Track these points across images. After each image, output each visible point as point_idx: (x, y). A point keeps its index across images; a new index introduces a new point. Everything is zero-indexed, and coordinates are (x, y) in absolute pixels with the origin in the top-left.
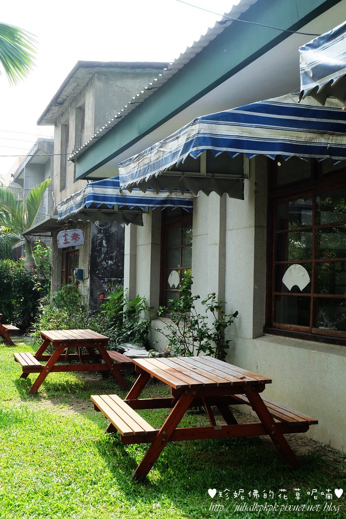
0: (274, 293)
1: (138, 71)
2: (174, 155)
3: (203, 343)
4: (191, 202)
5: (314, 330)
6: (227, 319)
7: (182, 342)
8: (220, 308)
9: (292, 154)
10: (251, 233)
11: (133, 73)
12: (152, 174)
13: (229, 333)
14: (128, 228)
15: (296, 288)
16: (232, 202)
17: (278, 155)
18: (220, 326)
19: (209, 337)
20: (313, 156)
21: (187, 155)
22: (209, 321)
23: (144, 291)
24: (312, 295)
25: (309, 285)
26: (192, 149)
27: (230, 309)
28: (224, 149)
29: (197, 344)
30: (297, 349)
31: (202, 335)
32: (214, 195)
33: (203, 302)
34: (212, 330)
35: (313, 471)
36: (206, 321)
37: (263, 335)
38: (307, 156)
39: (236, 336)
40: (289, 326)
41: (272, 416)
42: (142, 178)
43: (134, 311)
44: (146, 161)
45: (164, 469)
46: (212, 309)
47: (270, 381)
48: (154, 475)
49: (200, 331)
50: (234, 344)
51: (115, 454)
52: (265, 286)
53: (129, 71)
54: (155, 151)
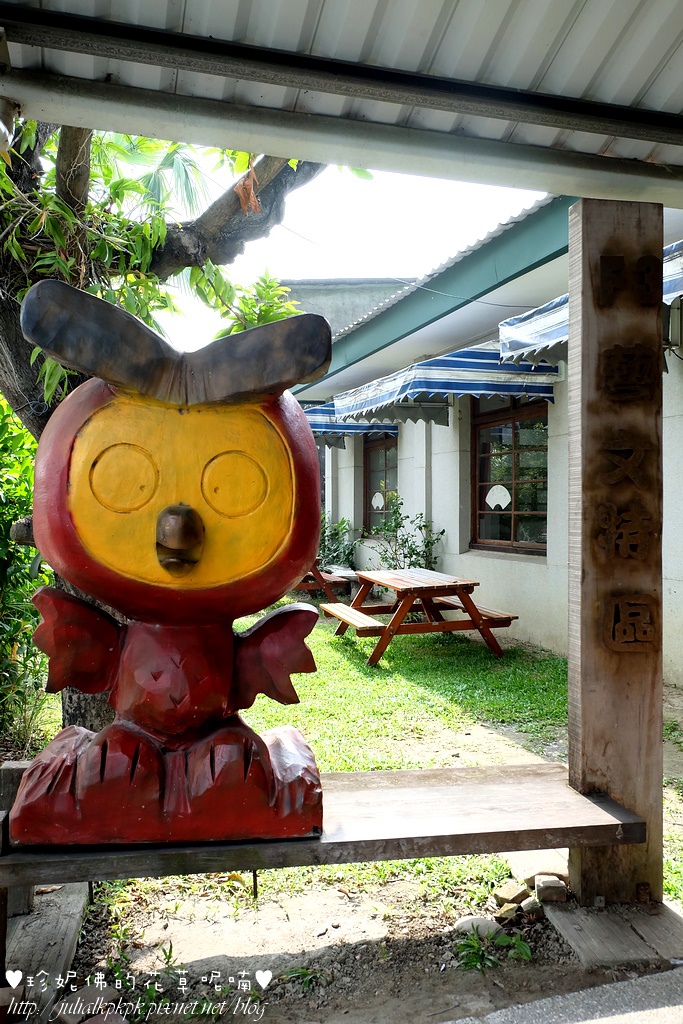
0: (478, 512)
1: (331, 287)
2: (392, 394)
3: (413, 559)
4: (395, 428)
5: (515, 544)
6: (435, 537)
7: (393, 559)
8: (427, 527)
9: (494, 393)
10: (456, 456)
11: (326, 290)
12: (369, 408)
13: (436, 550)
14: (328, 451)
15: (498, 507)
16: (437, 428)
17: (482, 394)
18: (428, 544)
19: (418, 554)
20: (512, 393)
21: (404, 395)
22: (418, 540)
23: (348, 512)
24: (513, 513)
25: (510, 503)
26: (408, 391)
27: (436, 528)
28: (437, 391)
29: (407, 560)
30: (499, 560)
31: (412, 552)
32: (421, 423)
33: (412, 522)
34: (421, 548)
35: (514, 658)
36: (414, 539)
37: (468, 551)
38: (506, 393)
39: (444, 552)
40: (492, 541)
41: (481, 615)
42: (359, 411)
43: (337, 534)
44: (364, 397)
45: (391, 659)
46: (420, 529)
47: (478, 584)
48: (383, 663)
49: (410, 548)
50: (442, 560)
51: (346, 650)
52: (469, 505)
53: (322, 287)
54: (372, 388)
